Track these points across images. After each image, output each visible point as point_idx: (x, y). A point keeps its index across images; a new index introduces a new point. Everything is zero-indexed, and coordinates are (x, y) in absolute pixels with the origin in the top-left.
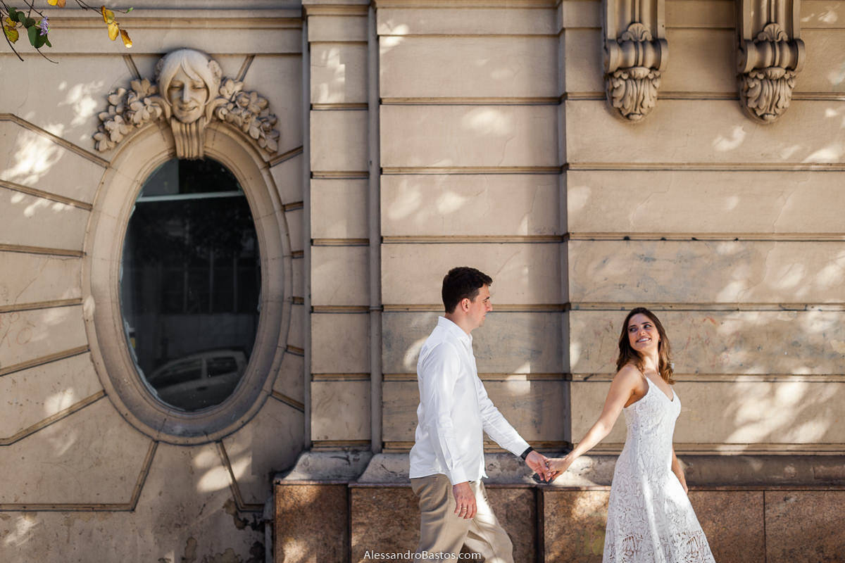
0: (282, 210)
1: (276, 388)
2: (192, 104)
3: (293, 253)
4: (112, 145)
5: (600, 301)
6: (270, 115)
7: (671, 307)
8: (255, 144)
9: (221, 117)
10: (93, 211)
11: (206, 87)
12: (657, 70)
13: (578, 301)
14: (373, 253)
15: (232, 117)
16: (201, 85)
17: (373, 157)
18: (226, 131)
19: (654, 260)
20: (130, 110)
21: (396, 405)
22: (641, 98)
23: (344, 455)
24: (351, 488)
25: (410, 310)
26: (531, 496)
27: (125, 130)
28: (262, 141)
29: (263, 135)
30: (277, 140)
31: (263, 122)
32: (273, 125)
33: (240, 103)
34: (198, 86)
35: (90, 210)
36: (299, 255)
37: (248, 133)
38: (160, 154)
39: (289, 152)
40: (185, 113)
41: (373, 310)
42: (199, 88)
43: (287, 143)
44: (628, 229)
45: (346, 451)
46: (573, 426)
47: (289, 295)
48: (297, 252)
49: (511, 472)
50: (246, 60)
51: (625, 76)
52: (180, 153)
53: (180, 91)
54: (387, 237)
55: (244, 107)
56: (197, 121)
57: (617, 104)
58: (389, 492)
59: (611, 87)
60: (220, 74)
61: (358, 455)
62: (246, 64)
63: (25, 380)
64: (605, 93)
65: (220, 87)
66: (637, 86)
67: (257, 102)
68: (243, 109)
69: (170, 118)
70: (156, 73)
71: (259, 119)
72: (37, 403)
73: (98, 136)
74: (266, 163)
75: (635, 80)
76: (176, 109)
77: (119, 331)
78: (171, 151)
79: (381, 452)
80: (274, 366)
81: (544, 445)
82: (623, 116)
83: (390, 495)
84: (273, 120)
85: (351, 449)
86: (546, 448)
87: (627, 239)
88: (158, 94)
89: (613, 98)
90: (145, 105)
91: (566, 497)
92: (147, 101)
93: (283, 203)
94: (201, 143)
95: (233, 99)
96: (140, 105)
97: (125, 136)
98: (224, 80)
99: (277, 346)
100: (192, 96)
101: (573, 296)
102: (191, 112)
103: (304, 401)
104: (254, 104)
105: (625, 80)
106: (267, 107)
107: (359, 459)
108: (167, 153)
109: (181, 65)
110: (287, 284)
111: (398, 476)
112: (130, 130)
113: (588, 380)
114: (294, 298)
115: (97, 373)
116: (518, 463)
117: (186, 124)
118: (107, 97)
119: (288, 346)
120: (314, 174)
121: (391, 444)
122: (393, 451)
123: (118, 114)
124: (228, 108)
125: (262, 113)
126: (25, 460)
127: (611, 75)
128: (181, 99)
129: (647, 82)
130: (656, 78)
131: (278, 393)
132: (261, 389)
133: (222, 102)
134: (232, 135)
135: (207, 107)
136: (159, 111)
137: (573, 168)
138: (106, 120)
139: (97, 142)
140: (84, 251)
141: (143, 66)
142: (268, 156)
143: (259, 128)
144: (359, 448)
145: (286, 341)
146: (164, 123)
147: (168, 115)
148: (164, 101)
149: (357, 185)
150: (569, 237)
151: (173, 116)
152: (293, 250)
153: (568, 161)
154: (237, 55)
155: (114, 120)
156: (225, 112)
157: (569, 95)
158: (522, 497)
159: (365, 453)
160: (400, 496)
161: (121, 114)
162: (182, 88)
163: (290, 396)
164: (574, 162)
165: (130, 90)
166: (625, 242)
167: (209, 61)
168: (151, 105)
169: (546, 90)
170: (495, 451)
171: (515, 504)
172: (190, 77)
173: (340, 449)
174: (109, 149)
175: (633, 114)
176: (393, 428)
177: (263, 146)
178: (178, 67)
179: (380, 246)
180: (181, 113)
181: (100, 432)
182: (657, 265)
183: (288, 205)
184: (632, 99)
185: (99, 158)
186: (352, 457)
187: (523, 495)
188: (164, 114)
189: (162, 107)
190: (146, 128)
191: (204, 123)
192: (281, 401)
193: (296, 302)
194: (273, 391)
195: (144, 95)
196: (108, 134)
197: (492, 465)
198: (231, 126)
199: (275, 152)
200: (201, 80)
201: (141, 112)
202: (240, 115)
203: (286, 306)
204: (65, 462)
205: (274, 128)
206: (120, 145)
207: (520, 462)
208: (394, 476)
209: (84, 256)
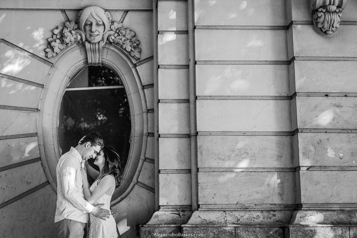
0: (142, 89)
1: (139, 180)
2: (96, 33)
3: (148, 110)
4: (55, 54)
5: (314, 128)
6: (136, 40)
7: (352, 131)
8: (128, 55)
9: (111, 41)
10: (44, 88)
11: (104, 24)
12: (340, 8)
13: (303, 128)
14: (192, 106)
15: (117, 40)
16: (101, 23)
17: (191, 57)
18: (113, 49)
19: (342, 106)
20: (64, 36)
21: (205, 185)
22: (333, 21)
23: (177, 212)
24: (183, 227)
25: (212, 134)
26: (281, 231)
27: (62, 47)
28: (132, 53)
29: (133, 49)
30: (140, 52)
31: (133, 43)
32: (138, 45)
33: (121, 33)
34: (100, 24)
35: (43, 88)
36: (152, 111)
37: (125, 49)
38: (79, 62)
39: (146, 59)
40: (92, 38)
41: (192, 136)
42: (100, 25)
43: (145, 54)
44: (328, 91)
45: (178, 211)
46: (302, 194)
47: (146, 132)
48: (150, 110)
49: (269, 220)
50: (124, 13)
51: (324, 11)
52: (90, 61)
53: (90, 26)
54: (199, 96)
55: (123, 35)
56: (99, 43)
57: (320, 26)
58: (204, 229)
59: (316, 17)
60: (111, 19)
61: (185, 212)
62: (124, 15)
63: (6, 175)
64: (313, 22)
65: (111, 25)
66: (330, 16)
67: (130, 33)
68: (123, 36)
69: (85, 41)
70: (78, 19)
71: (131, 41)
72: (12, 188)
73: (48, 50)
74: (134, 64)
75: (329, 12)
76: (88, 36)
77: (56, 152)
78: (85, 60)
79: (198, 210)
80: (138, 169)
81: (285, 206)
82: (322, 32)
83: (204, 231)
84: (138, 43)
85: (180, 210)
86: (286, 208)
87: (327, 96)
88: (79, 28)
89: (317, 23)
90: (72, 34)
91: (301, 231)
92: (73, 32)
93: (143, 85)
94: (100, 55)
95: (118, 32)
96: (70, 34)
97: (61, 50)
98: (113, 22)
99: (139, 159)
100: (96, 29)
101: (300, 125)
102: (95, 37)
103: (155, 187)
104: (128, 34)
105: (324, 13)
106: (135, 36)
107: (185, 215)
108: (83, 61)
109: (91, 13)
110: (145, 126)
111: (208, 222)
112: (64, 47)
113: (309, 170)
114: (149, 133)
115: (45, 172)
116: (272, 215)
117: (93, 44)
118: (52, 31)
119: (146, 158)
120: (160, 66)
121: (203, 205)
122: (204, 209)
123: (58, 39)
124: (115, 36)
125: (132, 39)
126: (5, 218)
127: (317, 10)
128: (91, 31)
129: (335, 14)
130: (340, 12)
131: (141, 183)
132: (132, 181)
133: (112, 33)
134: (117, 51)
135: (104, 35)
136: (79, 37)
137: (297, 59)
138: (51, 42)
139: (46, 53)
140: (39, 109)
141: (71, 15)
142: (136, 61)
143: (131, 46)
144: (185, 209)
145: (145, 156)
146: (82, 44)
147: (84, 39)
148: (81, 32)
149: (183, 72)
150: (296, 95)
151: (87, 40)
152: (148, 108)
153: (295, 55)
154: (120, 10)
155: (56, 42)
156: (113, 37)
157: (294, 22)
158: (276, 232)
159: (189, 212)
160: (210, 232)
161: (59, 39)
162: (91, 25)
163: (147, 184)
164: (298, 56)
165: (64, 26)
166: (326, 97)
167: (105, 12)
168: (75, 34)
169: (280, 22)
170: (259, 209)
171: (273, 236)
172: (95, 19)
173: (175, 210)
174: (53, 57)
175: (328, 31)
176: (204, 197)
177: (133, 56)
178: (89, 13)
179: (196, 101)
180: (91, 38)
181: (45, 203)
182: (343, 109)
183: (145, 85)
184: (328, 22)
185: (48, 61)
186: (181, 214)
187: (277, 231)
188: (81, 39)
189: (81, 35)
190: (72, 47)
191: (102, 44)
192: (142, 187)
193: (150, 136)
194: (138, 182)
195: (71, 29)
196: (52, 49)
197: (258, 216)
198: (116, 45)
199: (139, 59)
200: (101, 21)
201: (70, 37)
202: (121, 39)
203: (144, 138)
204: (27, 219)
205: (138, 46)
206: (59, 55)
207: (273, 215)
208: (205, 222)
209: (39, 112)
